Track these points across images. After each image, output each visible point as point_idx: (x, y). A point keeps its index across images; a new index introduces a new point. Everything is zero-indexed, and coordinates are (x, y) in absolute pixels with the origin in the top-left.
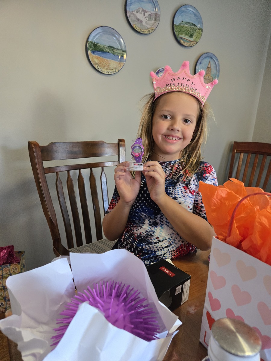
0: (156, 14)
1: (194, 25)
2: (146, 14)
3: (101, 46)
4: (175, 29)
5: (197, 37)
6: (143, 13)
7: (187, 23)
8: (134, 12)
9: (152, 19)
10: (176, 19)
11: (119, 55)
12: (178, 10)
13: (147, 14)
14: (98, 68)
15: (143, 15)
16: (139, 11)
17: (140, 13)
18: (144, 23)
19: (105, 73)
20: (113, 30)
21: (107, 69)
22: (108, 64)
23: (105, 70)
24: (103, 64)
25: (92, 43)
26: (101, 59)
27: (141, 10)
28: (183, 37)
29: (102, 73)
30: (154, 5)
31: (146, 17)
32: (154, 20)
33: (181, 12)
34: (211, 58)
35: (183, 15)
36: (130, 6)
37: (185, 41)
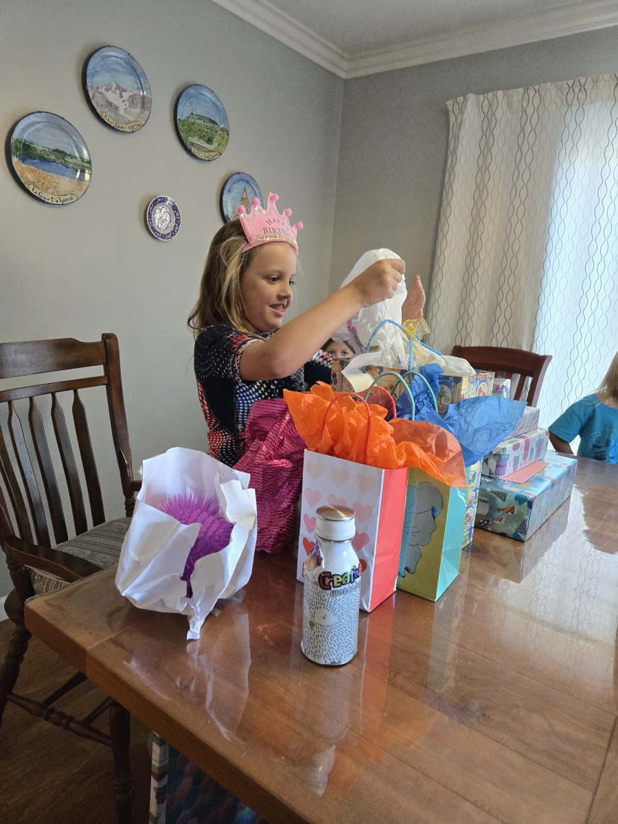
0: (143, 98)
1: (214, 122)
2: (123, 94)
3: (39, 148)
4: (180, 127)
5: (219, 145)
6: (118, 92)
7: (200, 117)
8: (101, 88)
9: (137, 105)
10: (180, 108)
11: (76, 167)
12: (184, 93)
13: (126, 95)
14: (35, 191)
15: (118, 94)
16: (112, 88)
17: (112, 92)
18: (121, 112)
19: (50, 201)
20: (61, 119)
21: (53, 193)
22: (54, 184)
23: (50, 196)
24: (43, 184)
25: (20, 142)
26: (39, 173)
27: (114, 86)
28: (195, 142)
29: (44, 201)
30: (138, 80)
31: (124, 101)
32: (140, 108)
33: (188, 98)
34: (248, 182)
35: (192, 102)
36: (93, 76)
37: (199, 149)
